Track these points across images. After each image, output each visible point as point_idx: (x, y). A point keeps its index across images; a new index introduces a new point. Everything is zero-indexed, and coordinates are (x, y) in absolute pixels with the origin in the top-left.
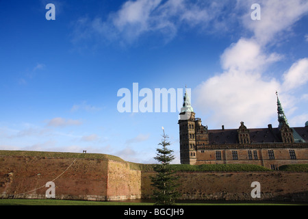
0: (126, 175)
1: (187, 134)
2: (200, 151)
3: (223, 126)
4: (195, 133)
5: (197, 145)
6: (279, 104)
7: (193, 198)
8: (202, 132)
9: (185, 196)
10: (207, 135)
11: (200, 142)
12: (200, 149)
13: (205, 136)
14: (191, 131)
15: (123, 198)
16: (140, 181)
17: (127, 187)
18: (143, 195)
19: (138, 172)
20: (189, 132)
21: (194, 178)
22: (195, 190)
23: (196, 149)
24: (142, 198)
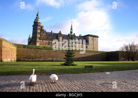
0: (10, 49)
1: (37, 32)
2: (41, 40)
3: (52, 31)
4: (40, 32)
5: (40, 38)
6: (72, 26)
7: (41, 60)
8: (43, 32)
9: (38, 59)
10: (45, 34)
11: (42, 37)
12: (42, 39)
13: (44, 34)
14: (39, 31)
15: (9, 60)
16: (16, 52)
17: (11, 54)
18: (17, 58)
19: (15, 48)
20: (38, 31)
21: (42, 52)
22: (42, 57)
23: (40, 40)
24: (17, 60)
